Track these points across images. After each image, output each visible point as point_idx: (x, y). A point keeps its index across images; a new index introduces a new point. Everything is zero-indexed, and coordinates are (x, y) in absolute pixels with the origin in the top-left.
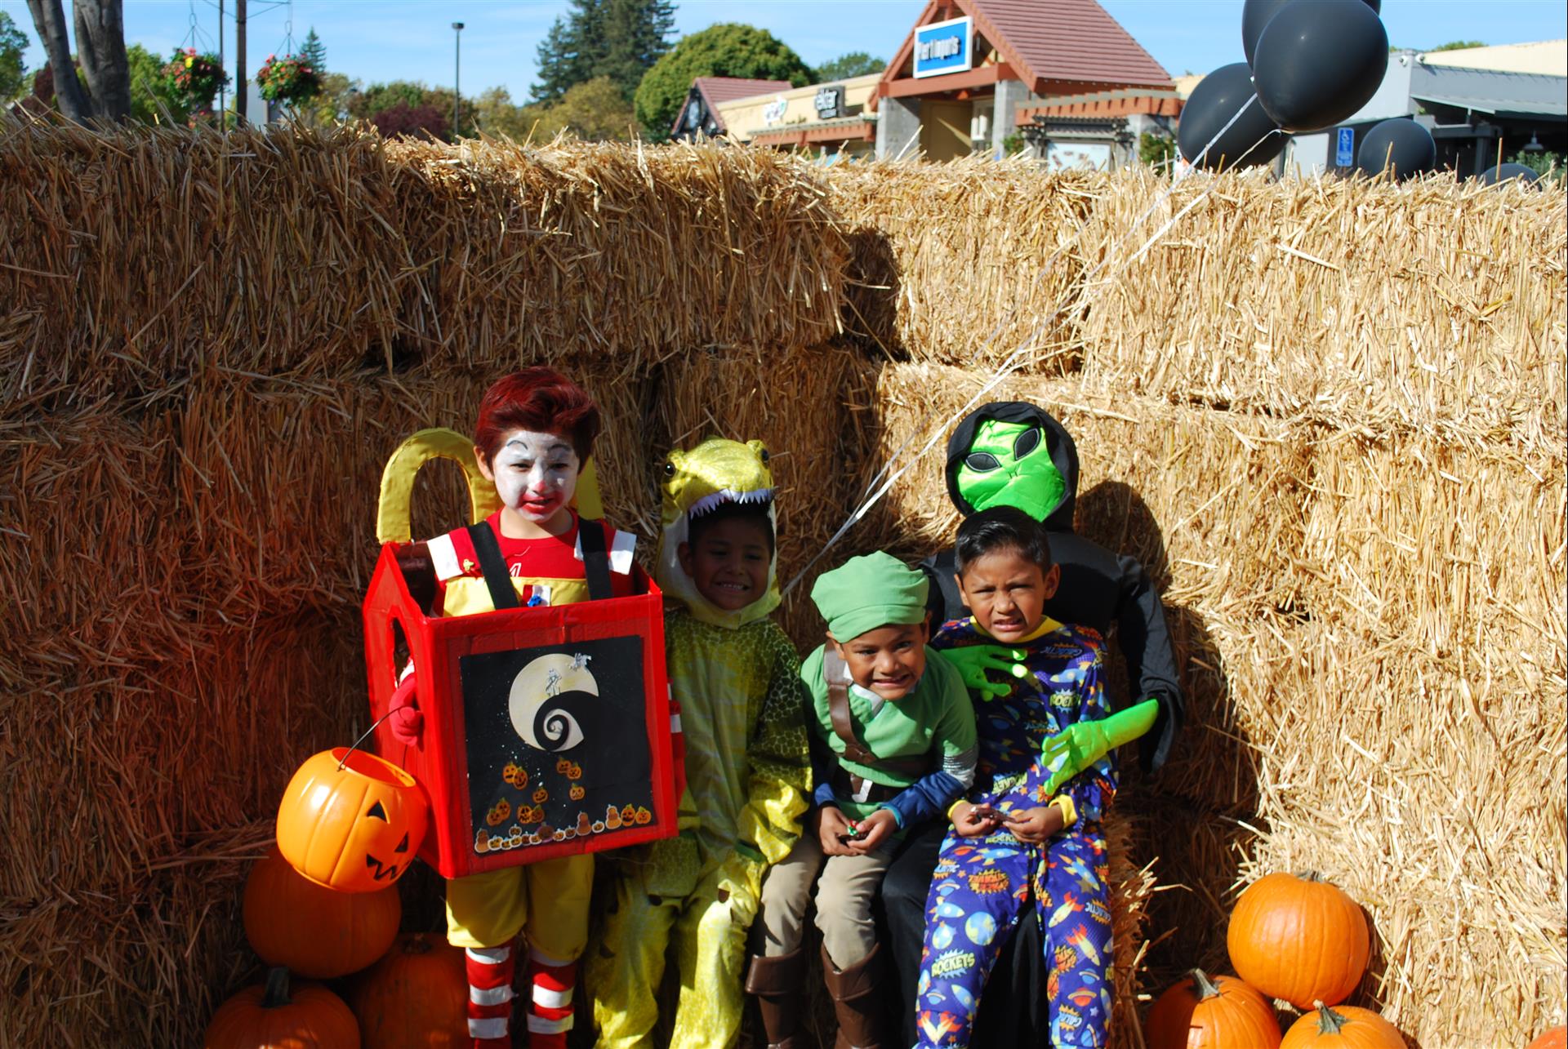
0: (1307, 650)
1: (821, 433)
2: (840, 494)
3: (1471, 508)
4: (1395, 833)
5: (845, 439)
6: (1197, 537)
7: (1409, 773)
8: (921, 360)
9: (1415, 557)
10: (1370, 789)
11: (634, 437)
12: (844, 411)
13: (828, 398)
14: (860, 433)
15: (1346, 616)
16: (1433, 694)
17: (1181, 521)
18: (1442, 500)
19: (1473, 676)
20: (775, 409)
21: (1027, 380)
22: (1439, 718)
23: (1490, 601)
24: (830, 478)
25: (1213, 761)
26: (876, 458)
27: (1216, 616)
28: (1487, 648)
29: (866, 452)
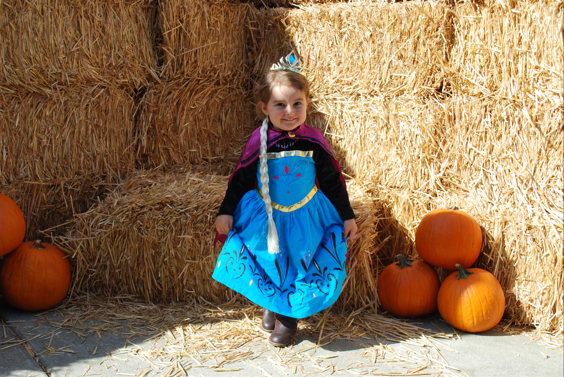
0: (452, 108)
1: (236, 40)
2: (247, 70)
3: (526, 25)
4: (494, 188)
5: (248, 45)
6: (401, 62)
7: (500, 158)
8: (280, 6)
9: (501, 54)
10: (482, 168)
11: (146, 34)
12: (247, 31)
13: (240, 24)
14: (254, 41)
15: (469, 88)
16: (511, 118)
17: (393, 56)
18: (512, 24)
19: (530, 105)
20: (214, 27)
21: (325, 4)
22: (514, 130)
23: (537, 68)
24: (242, 62)
25: (410, 167)
26: (262, 51)
27: (409, 98)
28: (536, 91)
29: (257, 49)
